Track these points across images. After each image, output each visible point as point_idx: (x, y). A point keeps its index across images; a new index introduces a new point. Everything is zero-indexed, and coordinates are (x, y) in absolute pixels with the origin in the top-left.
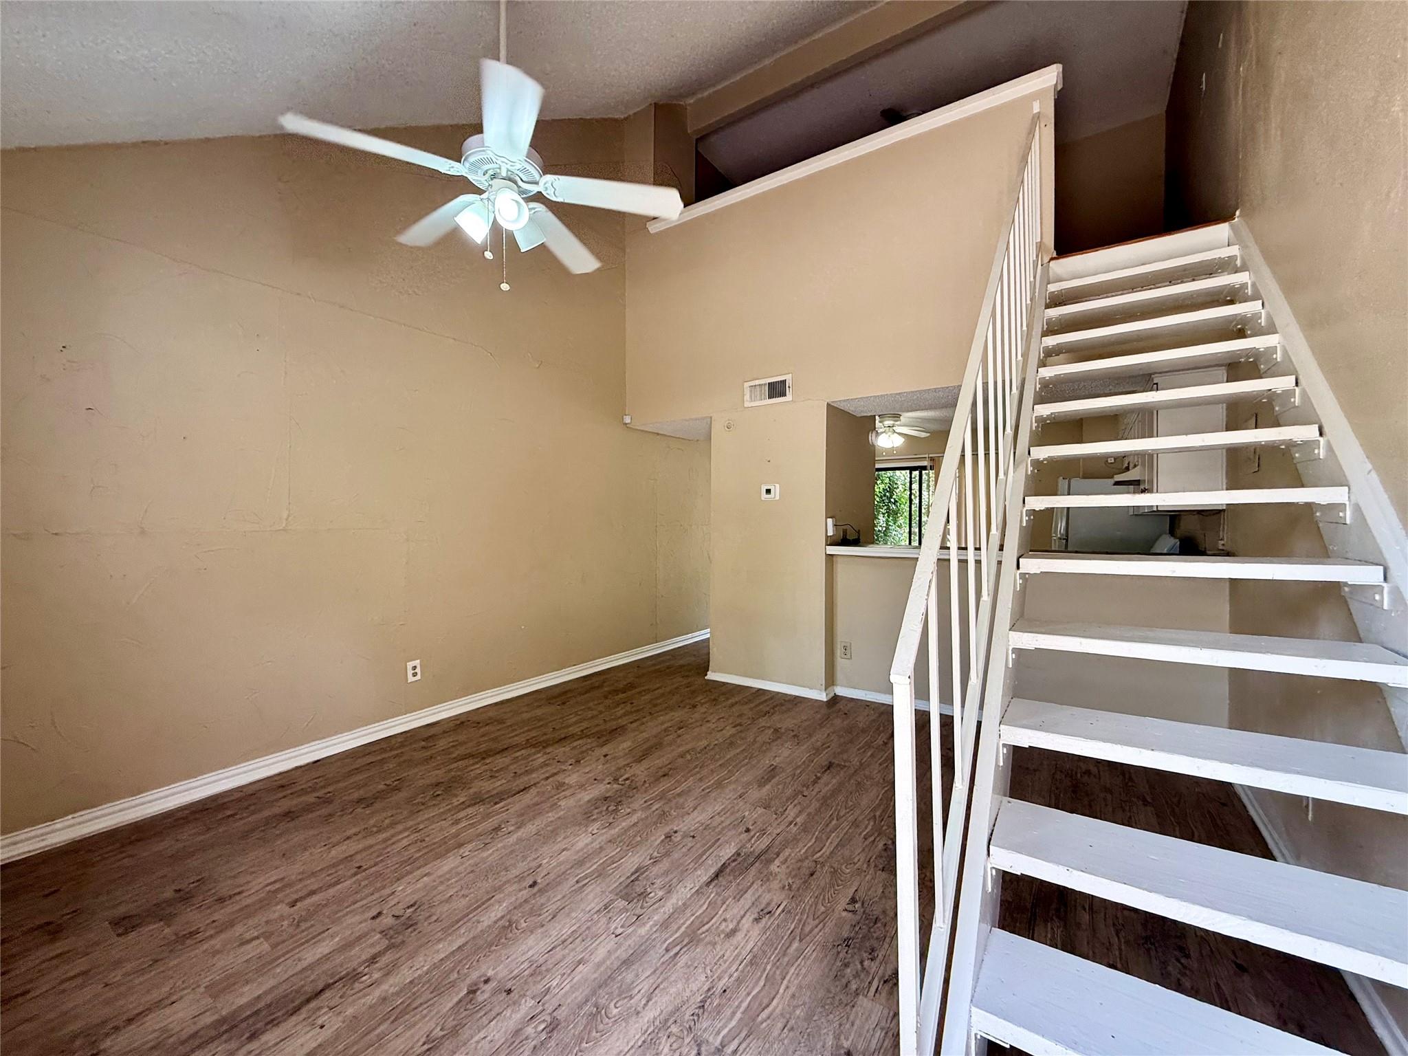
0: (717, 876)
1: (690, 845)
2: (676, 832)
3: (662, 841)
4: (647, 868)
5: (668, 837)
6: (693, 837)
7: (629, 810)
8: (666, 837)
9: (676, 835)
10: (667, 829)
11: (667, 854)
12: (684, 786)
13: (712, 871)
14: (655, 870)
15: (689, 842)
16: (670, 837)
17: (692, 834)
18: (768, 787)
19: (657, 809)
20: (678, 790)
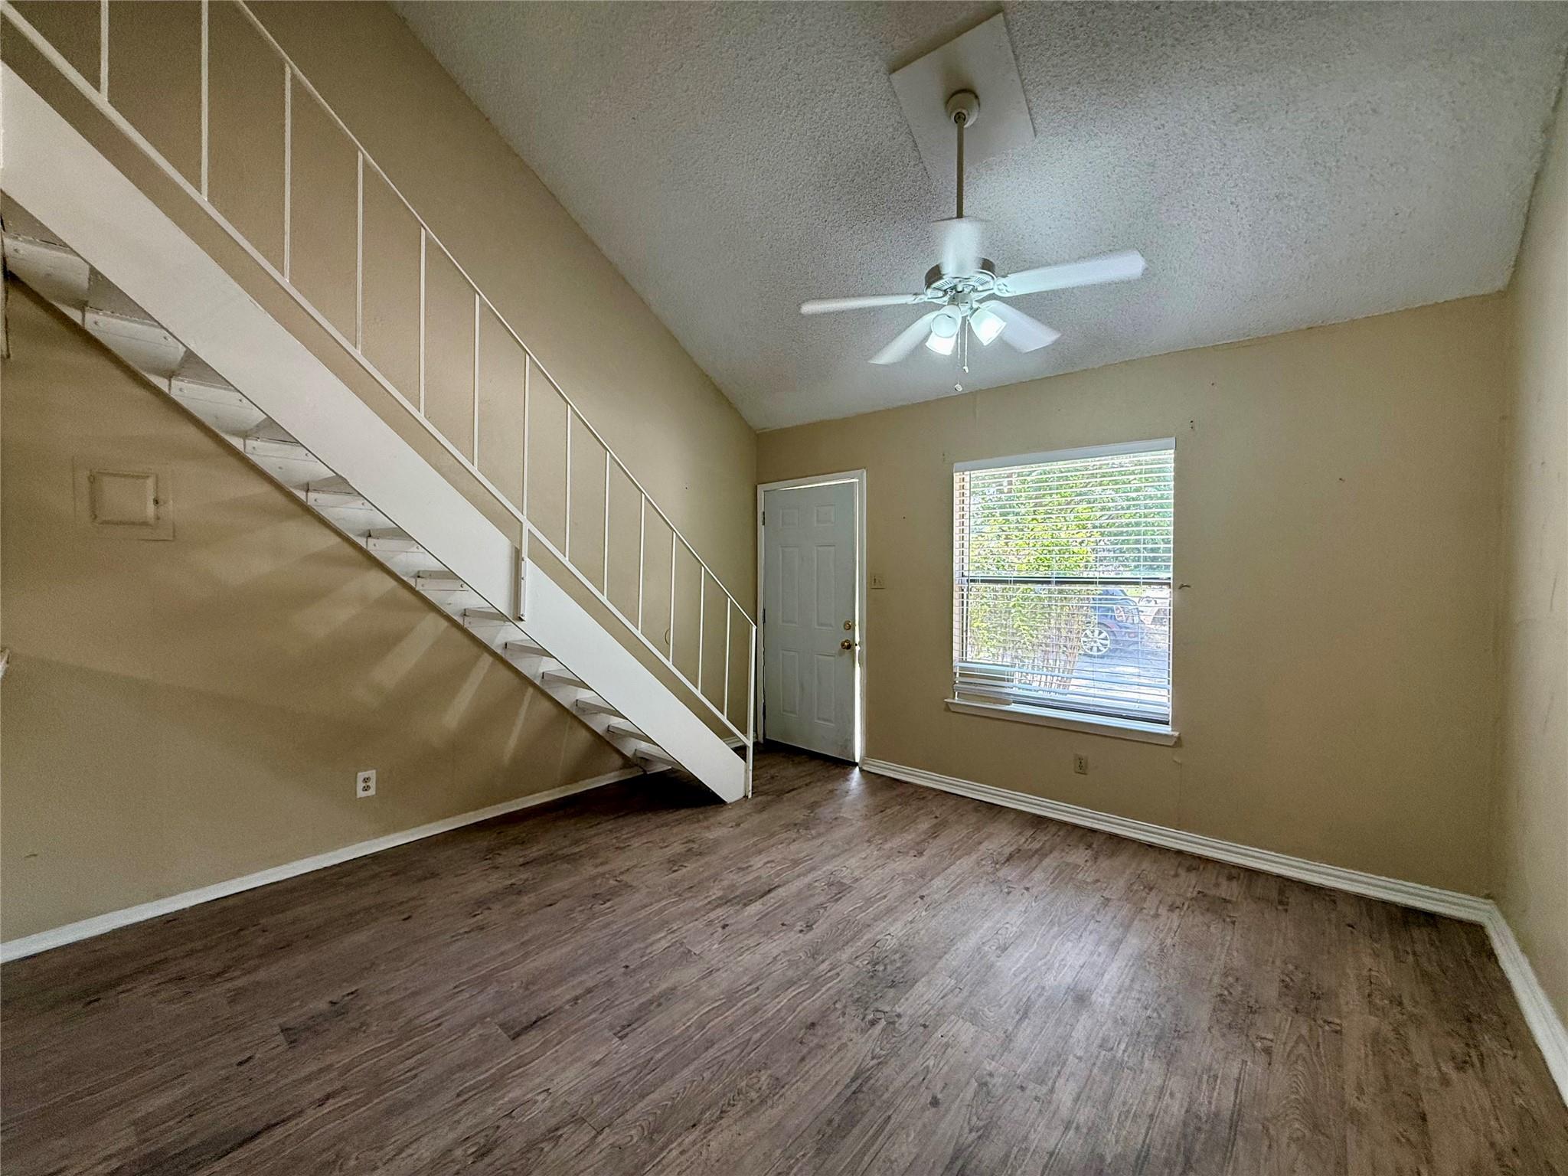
0: (770, 891)
1: (788, 917)
2: (801, 931)
3: (815, 922)
4: (828, 901)
5: (809, 927)
6: (783, 925)
7: (857, 963)
8: (811, 926)
9: (800, 928)
10: (810, 936)
11: (810, 911)
12: (784, 1000)
13: (772, 895)
14: (822, 899)
15: (788, 920)
16: (807, 926)
17: (784, 928)
18: (664, 986)
19: (823, 962)
20: (791, 993)
